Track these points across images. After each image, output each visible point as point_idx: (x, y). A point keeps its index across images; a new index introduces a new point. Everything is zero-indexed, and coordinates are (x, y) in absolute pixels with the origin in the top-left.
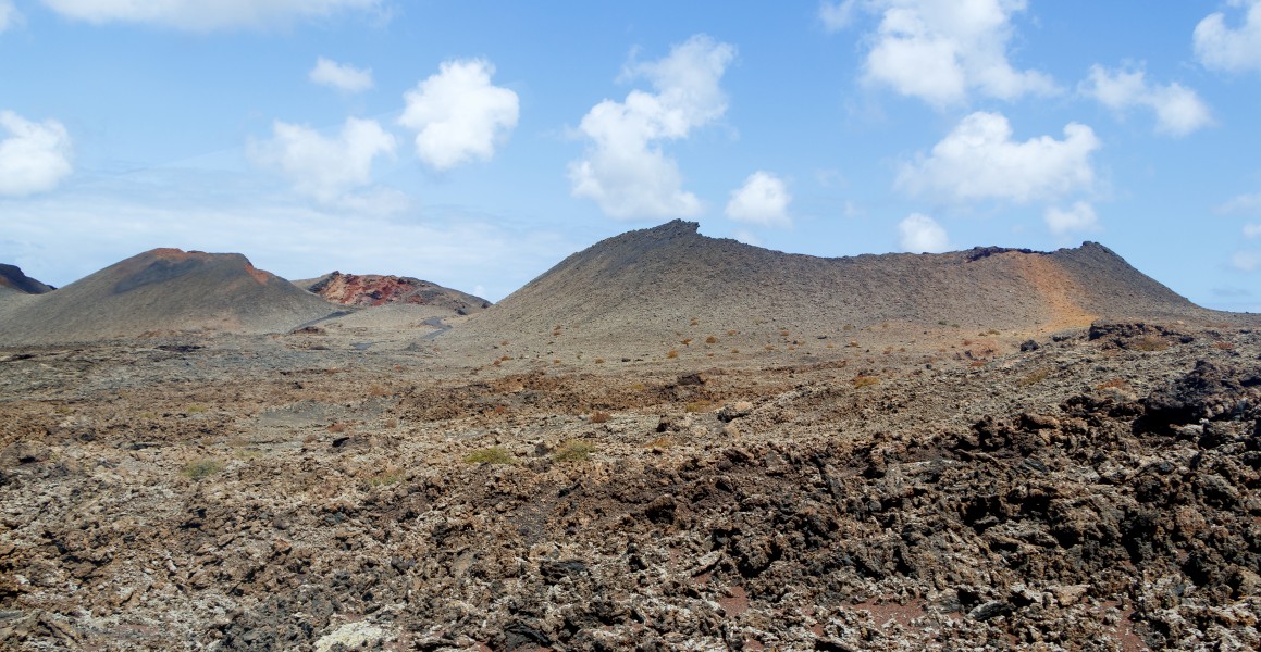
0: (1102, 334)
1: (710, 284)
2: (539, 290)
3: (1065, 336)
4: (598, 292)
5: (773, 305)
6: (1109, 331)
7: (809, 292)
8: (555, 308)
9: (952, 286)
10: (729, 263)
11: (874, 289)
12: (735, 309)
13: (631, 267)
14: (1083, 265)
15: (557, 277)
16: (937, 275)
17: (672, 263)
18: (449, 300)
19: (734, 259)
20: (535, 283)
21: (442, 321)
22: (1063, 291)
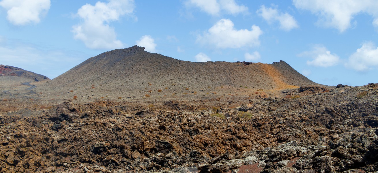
0: (304, 90)
1: (153, 70)
2: (79, 71)
3: (287, 91)
4: (106, 72)
5: (179, 79)
6: (306, 89)
7: (191, 74)
8: (88, 78)
9: (241, 73)
10: (159, 63)
11: (215, 74)
12: (164, 80)
13: (119, 63)
14: (282, 68)
15: (86, 66)
16: (235, 70)
17: (136, 62)
18: (29, 76)
19: (160, 61)
20: (76, 68)
21: (30, 83)
22: (278, 77)
